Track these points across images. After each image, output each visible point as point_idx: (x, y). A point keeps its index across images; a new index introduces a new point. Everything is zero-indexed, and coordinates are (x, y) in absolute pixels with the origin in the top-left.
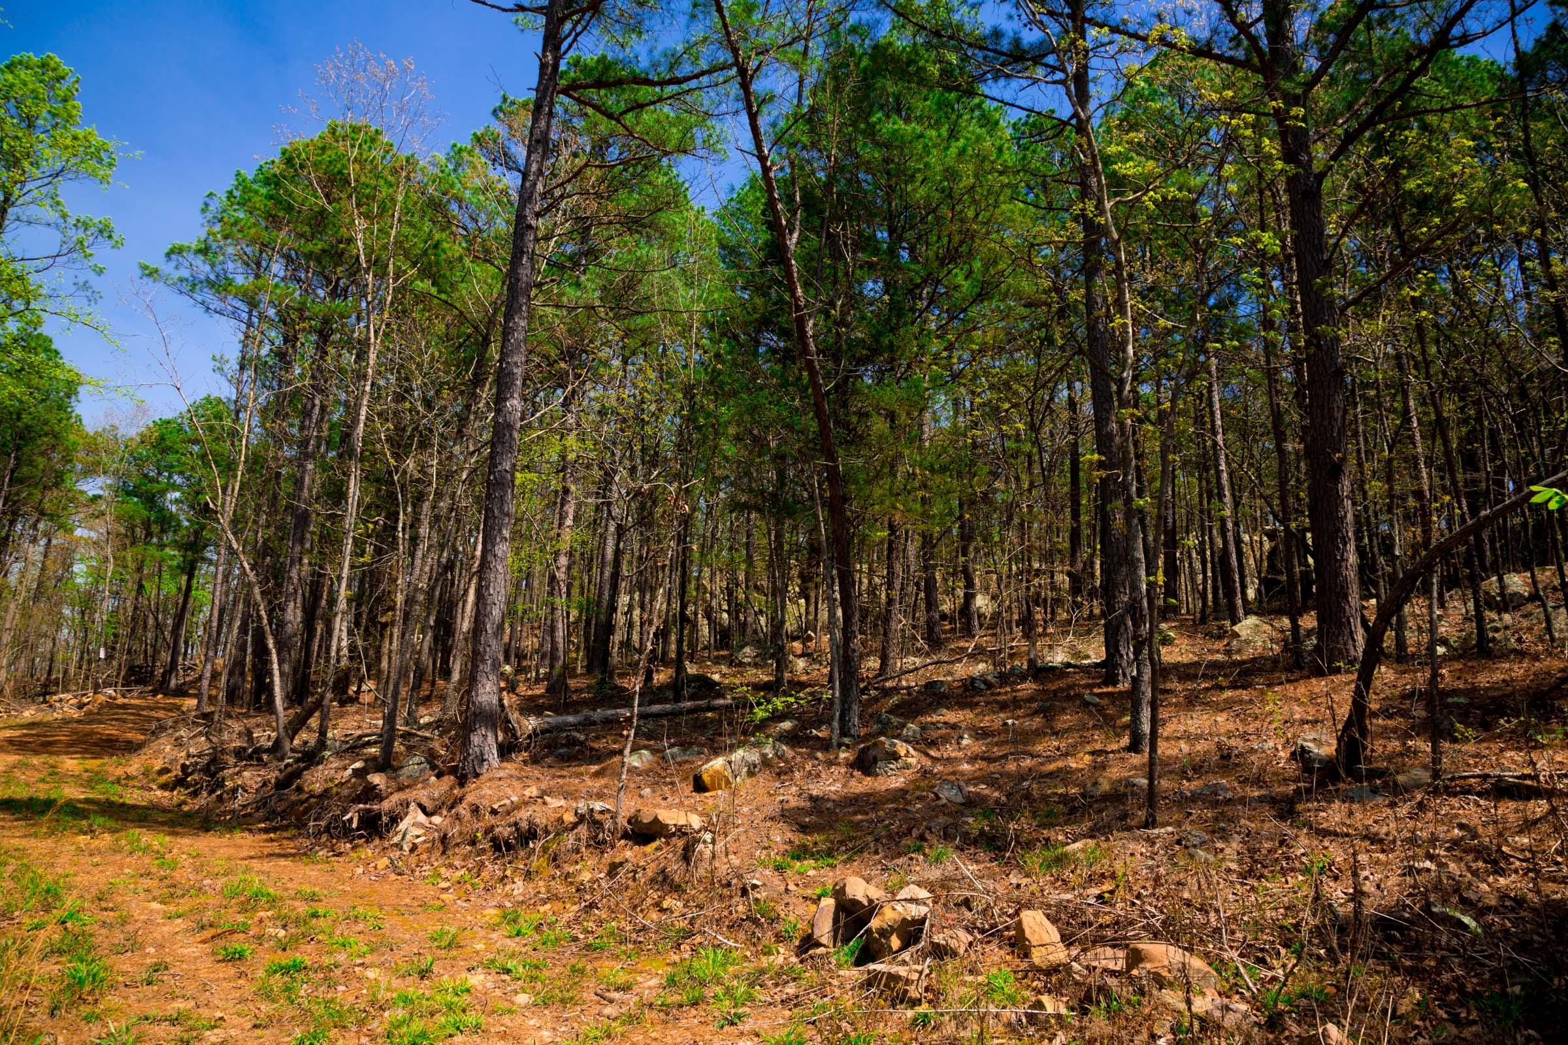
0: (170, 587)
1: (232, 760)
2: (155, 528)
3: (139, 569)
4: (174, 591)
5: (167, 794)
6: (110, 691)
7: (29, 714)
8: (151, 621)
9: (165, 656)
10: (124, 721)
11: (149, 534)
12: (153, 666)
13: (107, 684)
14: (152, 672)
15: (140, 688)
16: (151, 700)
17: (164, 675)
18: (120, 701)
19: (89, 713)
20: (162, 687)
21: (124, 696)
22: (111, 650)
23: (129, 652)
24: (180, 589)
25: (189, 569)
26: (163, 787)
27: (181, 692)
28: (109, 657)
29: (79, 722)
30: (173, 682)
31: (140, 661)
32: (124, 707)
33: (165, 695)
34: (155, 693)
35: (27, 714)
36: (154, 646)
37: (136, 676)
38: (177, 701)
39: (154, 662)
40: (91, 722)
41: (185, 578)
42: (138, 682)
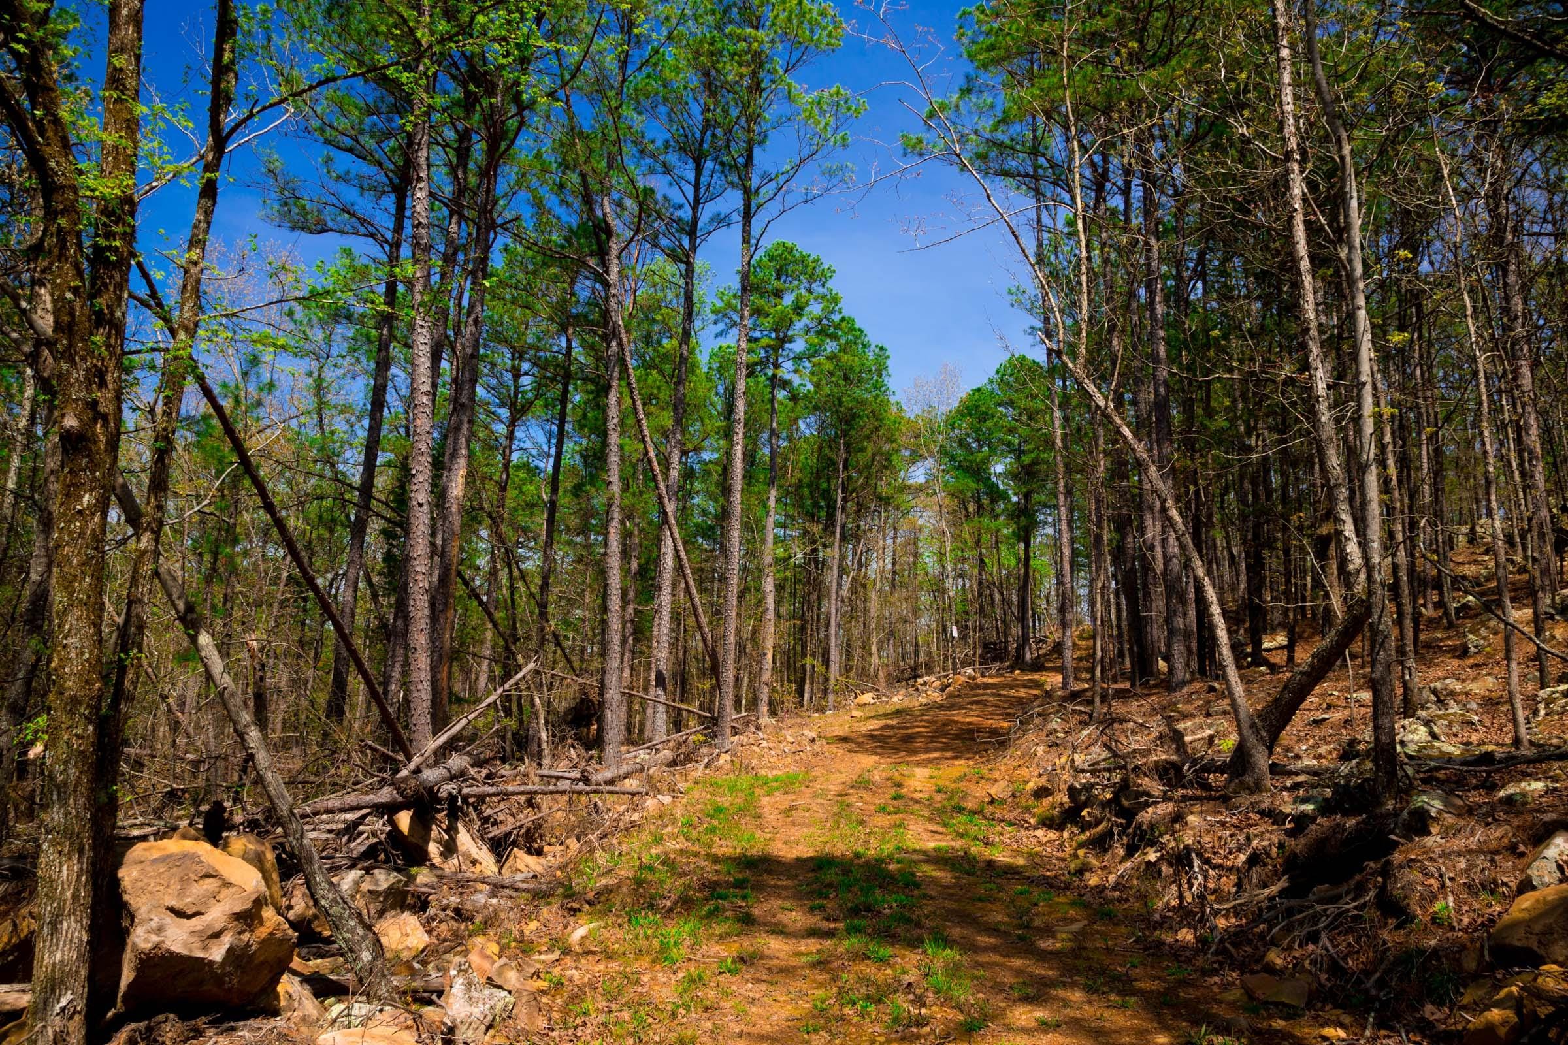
0: (1010, 561)
1: (1155, 787)
2: (985, 501)
3: (978, 543)
4: (1013, 562)
5: (1052, 835)
6: (969, 671)
7: (898, 700)
8: (997, 596)
9: (1016, 630)
10: (985, 704)
11: (980, 507)
12: (1007, 642)
13: (965, 664)
14: (1006, 648)
15: (996, 665)
16: (1009, 677)
17: (1017, 650)
18: (980, 680)
19: (950, 696)
20: (1018, 662)
21: (983, 676)
22: (963, 629)
23: (981, 629)
24: (1019, 560)
25: (1024, 535)
26: (1048, 823)
27: (1038, 666)
28: (963, 637)
29: (940, 707)
30: (1028, 656)
31: (993, 637)
32: (986, 686)
33: (1022, 670)
34: (1012, 669)
35: (895, 699)
36: (1004, 622)
37: (992, 653)
38: (1036, 677)
39: (1006, 637)
40: (951, 707)
41: (1022, 546)
42: (994, 660)
